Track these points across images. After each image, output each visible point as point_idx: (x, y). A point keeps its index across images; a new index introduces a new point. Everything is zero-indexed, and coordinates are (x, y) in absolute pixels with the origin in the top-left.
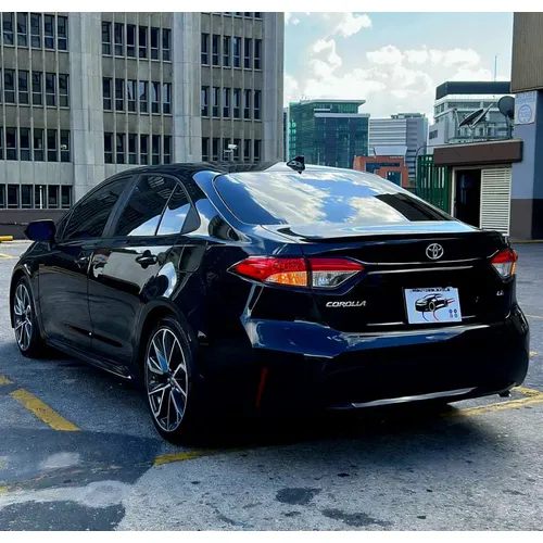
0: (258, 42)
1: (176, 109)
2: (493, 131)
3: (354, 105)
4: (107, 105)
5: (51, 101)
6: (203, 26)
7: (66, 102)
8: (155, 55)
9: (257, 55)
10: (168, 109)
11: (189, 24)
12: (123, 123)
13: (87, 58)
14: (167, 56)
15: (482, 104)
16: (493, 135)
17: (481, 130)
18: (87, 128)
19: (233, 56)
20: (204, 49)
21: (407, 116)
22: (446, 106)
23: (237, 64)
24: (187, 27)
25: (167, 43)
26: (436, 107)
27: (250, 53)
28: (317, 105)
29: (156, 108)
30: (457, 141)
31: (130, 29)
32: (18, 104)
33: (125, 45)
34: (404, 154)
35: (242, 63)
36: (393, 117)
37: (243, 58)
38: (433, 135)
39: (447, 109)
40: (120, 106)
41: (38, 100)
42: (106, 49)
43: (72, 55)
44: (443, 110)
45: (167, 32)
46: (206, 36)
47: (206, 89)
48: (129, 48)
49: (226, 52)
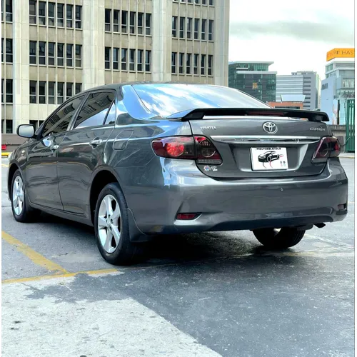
0: (211, 22)
1: (154, 68)
4: (107, 66)
5: (70, 63)
7: (79, 63)
8: (140, 31)
9: (210, 31)
10: (148, 68)
11: (164, 10)
12: (118, 77)
13: (95, 33)
14: (148, 32)
18: (93, 82)
19: (193, 32)
20: (174, 27)
21: (303, 73)
22: (334, 66)
23: (196, 37)
24: (163, 12)
25: (148, 23)
26: (327, 67)
27: (206, 29)
28: (239, 65)
29: (140, 68)
30: (342, 91)
31: (124, 13)
32: (48, 66)
33: (121, 25)
34: (303, 100)
35: (200, 36)
36: (293, 74)
37: (200, 32)
38: (324, 87)
39: (335, 68)
40: (116, 66)
41: (61, 62)
42: (107, 27)
43: (85, 32)
44: (332, 69)
45: (149, 15)
46: (175, 18)
47: (174, 54)
48: (123, 27)
49: (189, 28)
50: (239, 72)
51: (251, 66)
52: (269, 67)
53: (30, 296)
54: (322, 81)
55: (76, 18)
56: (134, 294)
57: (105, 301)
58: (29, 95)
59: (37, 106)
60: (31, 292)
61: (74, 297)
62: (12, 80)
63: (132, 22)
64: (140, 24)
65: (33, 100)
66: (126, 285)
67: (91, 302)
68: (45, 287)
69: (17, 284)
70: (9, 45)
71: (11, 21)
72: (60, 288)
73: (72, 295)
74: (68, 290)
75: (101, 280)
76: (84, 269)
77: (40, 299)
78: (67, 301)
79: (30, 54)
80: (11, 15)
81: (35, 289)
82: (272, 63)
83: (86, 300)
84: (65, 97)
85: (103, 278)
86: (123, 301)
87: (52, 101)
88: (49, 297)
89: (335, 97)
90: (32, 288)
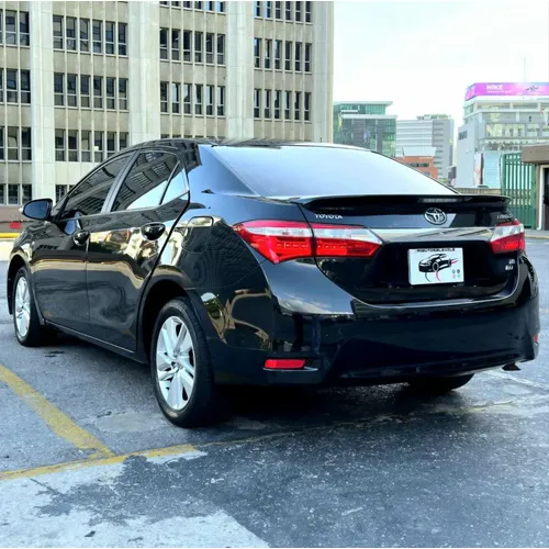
0: (308, 46)
1: (229, 111)
2: (523, 131)
3: (381, 107)
4: (164, 108)
5: (112, 105)
6: (256, 31)
7: (125, 105)
8: (210, 59)
9: (307, 59)
10: (221, 111)
11: (243, 29)
12: (178, 124)
13: (145, 63)
14: (221, 60)
15: (511, 105)
16: (523, 135)
17: (511, 131)
18: (144, 129)
19: (284, 59)
20: (257, 53)
21: (433, 117)
22: (475, 107)
23: (288, 67)
24: (240, 32)
25: (221, 48)
26: (466, 108)
27: (300, 56)
28: (346, 106)
29: (210, 111)
30: (487, 142)
31: (187, 34)
32: (80, 108)
33: (182, 50)
34: (433, 154)
35: (293, 66)
36: (419, 118)
37: (294, 61)
38: (462, 136)
39: (476, 111)
40: (176, 108)
41: (99, 104)
42: (164, 54)
43: (132, 60)
44: (472, 111)
45: (222, 38)
46: (259, 40)
47: (258, 91)
48: (185, 53)
49: (278, 55)
50: (345, 116)
51: (363, 108)
52: (387, 109)
53: (45, 510)
54: (459, 128)
55: (120, 40)
56: (228, 501)
57: (179, 519)
58: (54, 149)
59: (67, 165)
60: (47, 500)
61: (123, 511)
62: (29, 129)
63: (198, 47)
64: (209, 48)
65: (60, 157)
66: (213, 481)
67: (153, 522)
68: (72, 489)
69: (25, 480)
70: (25, 80)
71: (28, 44)
72: (98, 490)
73: (120, 506)
74: (112, 494)
75: (169, 470)
76: (139, 447)
77: (64, 515)
78: (110, 519)
79: (55, 91)
80: (28, 36)
81: (55, 492)
82: (390, 104)
83: (144, 518)
84: (106, 152)
85: (172, 465)
86: (209, 518)
87: (87, 158)
88: (78, 510)
89: (476, 150)
90: (50, 491)
